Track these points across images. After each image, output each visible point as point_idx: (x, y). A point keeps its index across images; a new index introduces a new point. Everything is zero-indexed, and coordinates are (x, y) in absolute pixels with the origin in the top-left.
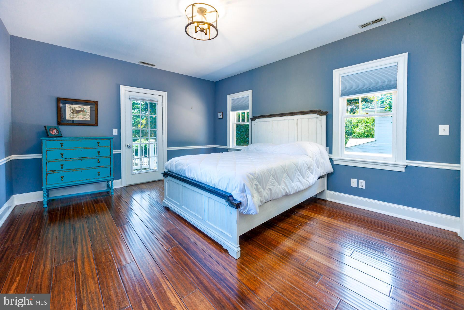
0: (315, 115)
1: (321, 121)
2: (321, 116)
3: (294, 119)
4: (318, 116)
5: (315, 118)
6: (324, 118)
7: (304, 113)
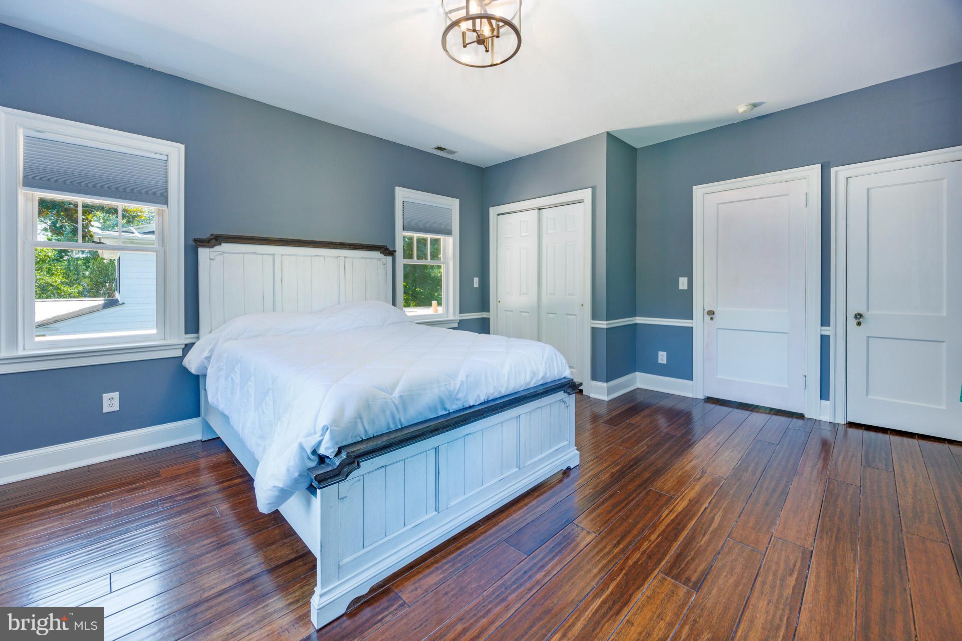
0: (377, 254)
1: (385, 264)
2: (385, 257)
3: (338, 257)
4: (382, 256)
5: (376, 259)
6: (389, 259)
7: (360, 247)
